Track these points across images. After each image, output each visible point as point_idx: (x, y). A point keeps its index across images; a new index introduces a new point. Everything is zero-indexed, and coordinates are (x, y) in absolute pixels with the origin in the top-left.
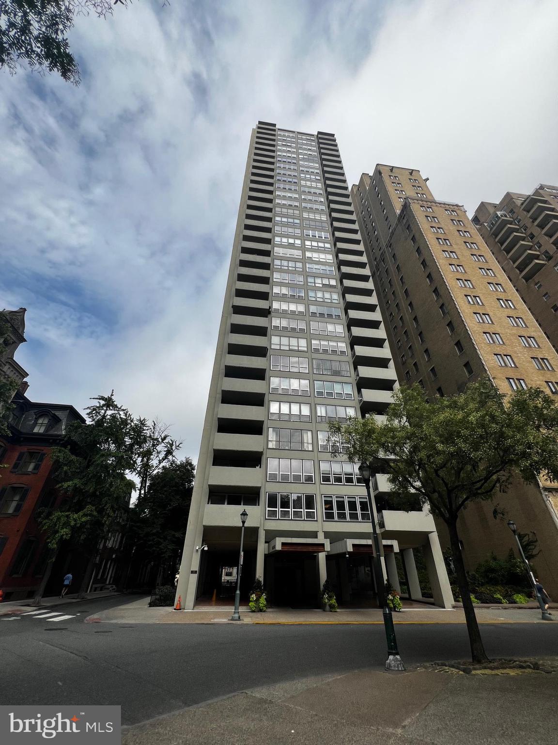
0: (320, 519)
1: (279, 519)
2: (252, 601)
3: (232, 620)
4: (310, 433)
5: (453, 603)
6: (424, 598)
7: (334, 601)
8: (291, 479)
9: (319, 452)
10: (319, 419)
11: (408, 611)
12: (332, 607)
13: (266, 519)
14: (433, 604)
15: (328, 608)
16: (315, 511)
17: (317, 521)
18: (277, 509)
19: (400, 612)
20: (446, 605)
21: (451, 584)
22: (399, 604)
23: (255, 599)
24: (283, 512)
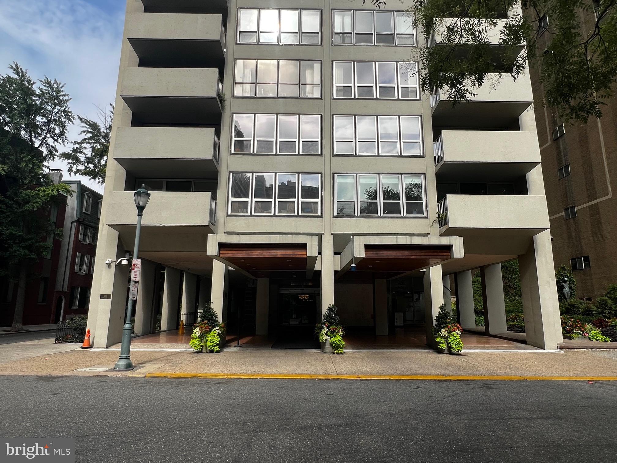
0: (327, 214)
1: (251, 216)
2: (194, 338)
3: (115, 370)
4: (317, 66)
5: (561, 340)
6: (511, 332)
7: (339, 338)
8: (276, 149)
9: (334, 99)
10: (337, 39)
11: (473, 353)
12: (335, 347)
13: (228, 216)
14: (524, 342)
15: (328, 347)
16: (319, 201)
17: (321, 217)
18: (249, 200)
19: (459, 355)
20: (547, 343)
21: (562, 314)
22: (459, 343)
23: (198, 334)
24: (260, 204)
